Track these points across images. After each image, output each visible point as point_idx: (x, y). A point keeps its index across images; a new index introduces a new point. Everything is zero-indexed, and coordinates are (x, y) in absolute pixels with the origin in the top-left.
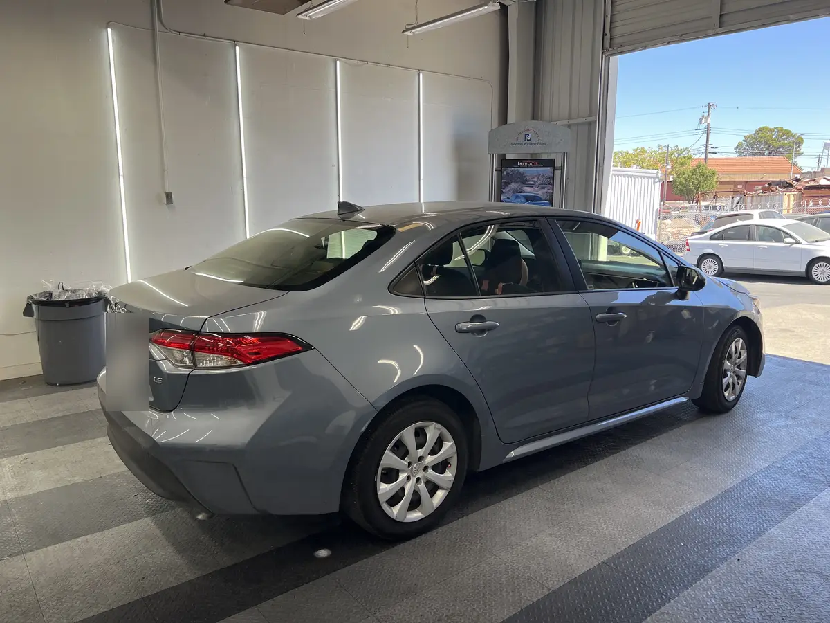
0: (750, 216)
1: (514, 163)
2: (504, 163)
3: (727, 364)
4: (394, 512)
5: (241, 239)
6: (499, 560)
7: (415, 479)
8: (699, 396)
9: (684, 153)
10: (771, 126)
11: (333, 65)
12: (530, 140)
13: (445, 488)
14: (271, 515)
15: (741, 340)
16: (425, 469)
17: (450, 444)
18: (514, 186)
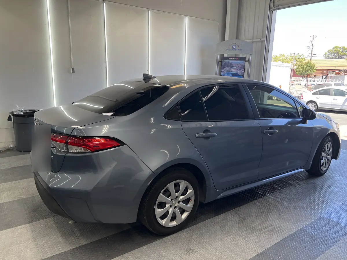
0: (330, 85)
1: (227, 58)
2: (223, 58)
3: (323, 154)
4: (163, 222)
5: (105, 87)
6: (212, 247)
7: (174, 207)
8: (309, 168)
9: (301, 57)
10: (340, 46)
11: (148, 13)
12: (235, 48)
13: (188, 211)
14: (103, 223)
15: (330, 143)
16: (179, 202)
17: (191, 190)
18: (227, 68)
